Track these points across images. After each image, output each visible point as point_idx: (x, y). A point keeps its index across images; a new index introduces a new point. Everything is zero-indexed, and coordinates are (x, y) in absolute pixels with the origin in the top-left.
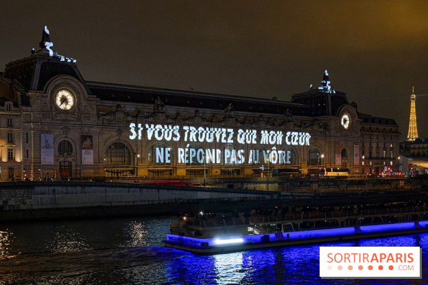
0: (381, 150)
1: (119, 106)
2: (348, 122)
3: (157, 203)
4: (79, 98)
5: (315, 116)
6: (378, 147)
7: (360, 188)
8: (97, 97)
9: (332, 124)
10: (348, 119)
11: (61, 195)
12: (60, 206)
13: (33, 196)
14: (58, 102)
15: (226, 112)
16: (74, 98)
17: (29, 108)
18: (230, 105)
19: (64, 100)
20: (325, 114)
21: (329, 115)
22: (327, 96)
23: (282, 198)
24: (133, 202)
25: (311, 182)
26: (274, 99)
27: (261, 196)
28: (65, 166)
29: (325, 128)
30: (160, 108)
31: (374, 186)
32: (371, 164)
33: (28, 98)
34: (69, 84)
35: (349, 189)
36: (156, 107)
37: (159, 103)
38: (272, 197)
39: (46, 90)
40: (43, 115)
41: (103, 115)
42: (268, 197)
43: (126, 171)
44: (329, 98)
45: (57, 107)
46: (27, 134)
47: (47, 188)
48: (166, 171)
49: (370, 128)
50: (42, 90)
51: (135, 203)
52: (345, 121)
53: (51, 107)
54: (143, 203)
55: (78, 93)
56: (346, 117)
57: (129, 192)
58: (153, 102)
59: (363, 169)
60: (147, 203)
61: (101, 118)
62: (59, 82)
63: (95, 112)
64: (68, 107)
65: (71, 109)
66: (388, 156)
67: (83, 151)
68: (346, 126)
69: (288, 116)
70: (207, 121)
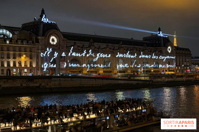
0: (184, 62)
1: (75, 43)
2: (170, 50)
3: (102, 85)
4: (59, 39)
5: (155, 47)
6: (183, 61)
7: (181, 79)
8: (67, 39)
9: (164, 51)
10: (170, 48)
11: (62, 82)
12: (62, 87)
13: (51, 82)
14: (51, 41)
15: (119, 45)
16: (57, 39)
17: (39, 44)
18: (121, 42)
19: (53, 40)
20: (161, 46)
21: (162, 46)
22: (161, 38)
23: (154, 83)
24: (92, 85)
25: (162, 76)
26: (132, 39)
27: (145, 82)
28: (53, 69)
29: (161, 52)
30: (92, 44)
31: (187, 78)
32: (180, 68)
33: (38, 39)
34: (55, 33)
35: (177, 79)
36: (90, 43)
37: (92, 41)
38: (149, 82)
39: (46, 36)
40: (45, 47)
41: (68, 47)
42: (148, 83)
43: (78, 71)
44: (162, 39)
45: (50, 44)
46: (38, 55)
47: (57, 79)
48: (94, 71)
49: (179, 52)
50: (44, 36)
51: (93, 85)
52: (169, 49)
53: (48, 43)
54: (96, 85)
55: (59, 37)
56: (169, 47)
57: (90, 80)
58: (89, 41)
59: (177, 70)
60: (98, 85)
61: (68, 48)
62: (51, 33)
63: (65, 46)
64: (55, 43)
65: (56, 44)
66: (187, 65)
67: (61, 62)
68: (170, 52)
69: (146, 47)
70: (112, 49)
